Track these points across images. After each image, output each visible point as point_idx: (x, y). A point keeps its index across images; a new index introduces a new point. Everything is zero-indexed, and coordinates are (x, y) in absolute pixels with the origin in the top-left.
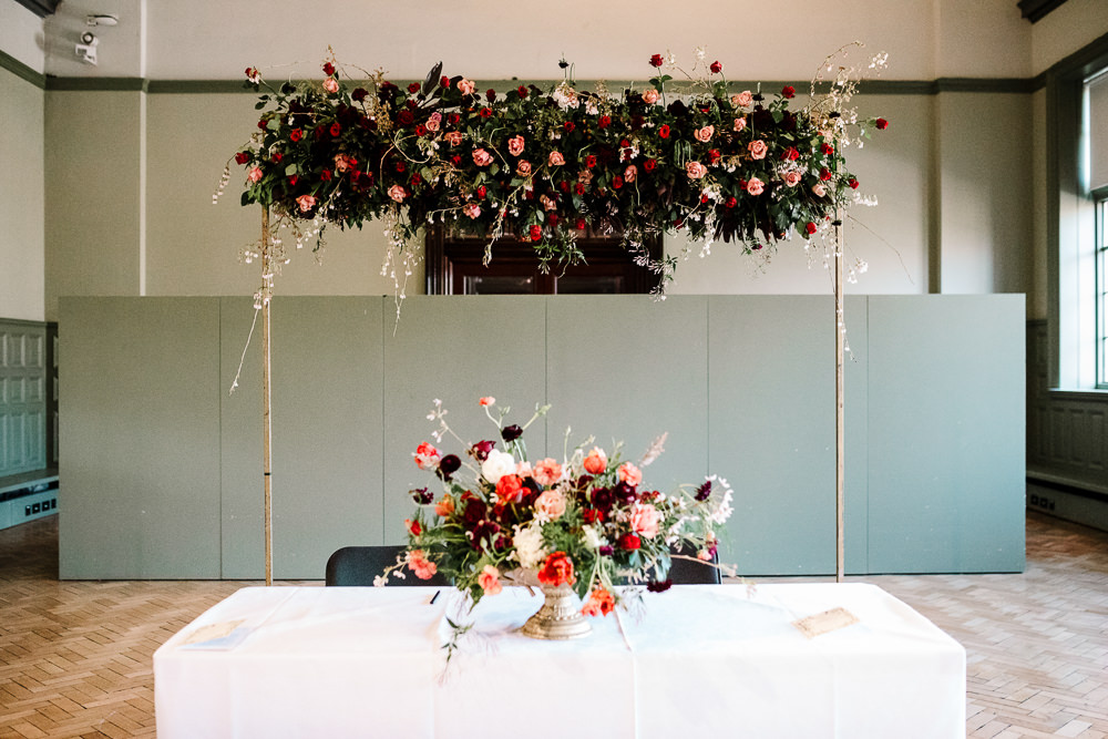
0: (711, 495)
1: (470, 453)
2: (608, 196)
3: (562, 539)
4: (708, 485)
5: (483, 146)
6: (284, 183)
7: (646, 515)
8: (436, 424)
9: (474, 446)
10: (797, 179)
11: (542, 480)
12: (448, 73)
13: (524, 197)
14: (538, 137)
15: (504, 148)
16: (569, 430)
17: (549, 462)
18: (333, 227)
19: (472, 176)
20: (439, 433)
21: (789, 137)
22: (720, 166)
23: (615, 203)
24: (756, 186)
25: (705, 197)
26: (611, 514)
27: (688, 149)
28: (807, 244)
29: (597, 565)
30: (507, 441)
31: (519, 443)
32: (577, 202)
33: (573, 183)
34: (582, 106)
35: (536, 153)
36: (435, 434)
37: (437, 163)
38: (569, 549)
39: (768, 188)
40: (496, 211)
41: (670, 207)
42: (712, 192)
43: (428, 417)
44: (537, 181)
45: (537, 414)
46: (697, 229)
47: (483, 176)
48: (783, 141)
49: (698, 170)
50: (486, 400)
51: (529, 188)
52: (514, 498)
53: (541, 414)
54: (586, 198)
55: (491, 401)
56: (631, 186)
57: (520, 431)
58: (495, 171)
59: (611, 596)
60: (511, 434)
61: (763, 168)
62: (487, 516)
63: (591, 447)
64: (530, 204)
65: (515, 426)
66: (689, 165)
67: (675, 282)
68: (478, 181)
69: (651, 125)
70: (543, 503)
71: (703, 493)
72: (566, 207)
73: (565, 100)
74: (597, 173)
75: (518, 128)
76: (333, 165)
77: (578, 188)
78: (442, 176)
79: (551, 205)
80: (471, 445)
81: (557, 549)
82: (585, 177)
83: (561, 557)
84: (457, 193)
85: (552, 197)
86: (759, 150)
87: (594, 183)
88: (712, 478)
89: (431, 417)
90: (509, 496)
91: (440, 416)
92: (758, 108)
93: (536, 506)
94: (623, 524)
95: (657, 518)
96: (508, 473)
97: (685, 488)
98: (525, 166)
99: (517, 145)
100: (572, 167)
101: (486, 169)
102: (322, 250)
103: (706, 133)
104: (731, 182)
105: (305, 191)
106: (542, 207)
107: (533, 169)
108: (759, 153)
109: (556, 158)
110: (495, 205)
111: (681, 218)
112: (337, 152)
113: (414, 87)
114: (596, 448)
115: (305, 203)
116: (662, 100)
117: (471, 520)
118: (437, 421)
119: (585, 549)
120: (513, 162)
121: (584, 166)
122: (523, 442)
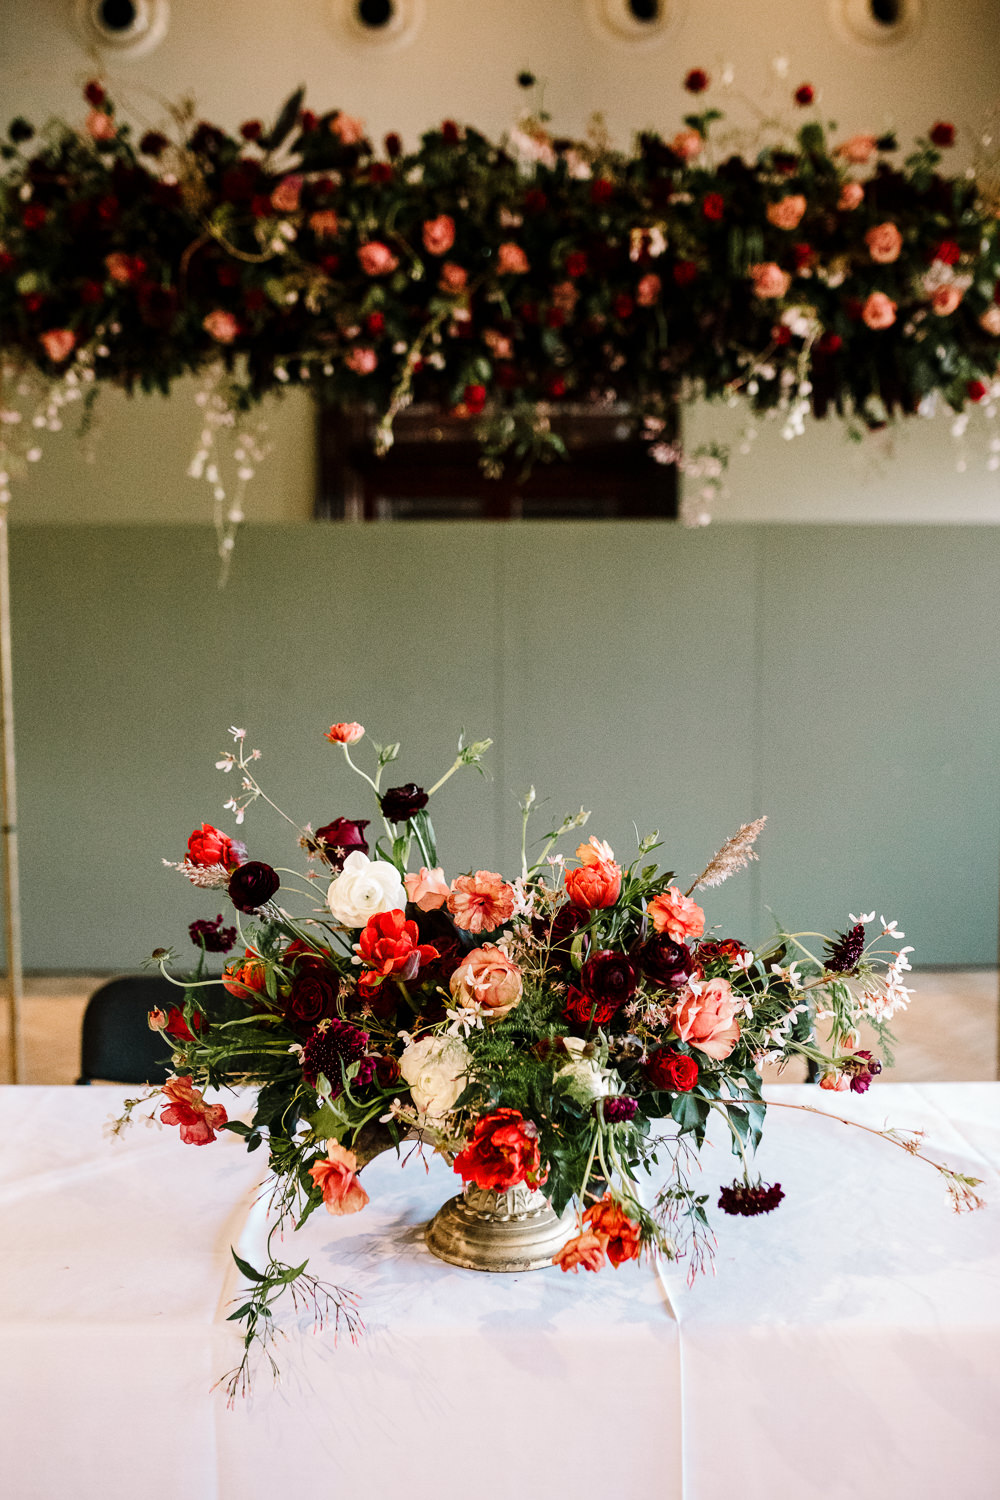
0: (864, 958)
1: (312, 849)
2: (608, 332)
3: (513, 1074)
4: (858, 933)
5: (378, 236)
6: (18, 308)
7: (710, 1005)
8: (232, 783)
9: (320, 833)
10: (953, 301)
11: (468, 920)
12: (316, 105)
13: (453, 331)
14: (478, 219)
15: (417, 239)
16: (533, 795)
17: (485, 880)
18: (111, 393)
19: (358, 295)
20: (240, 804)
21: (941, 220)
22: (815, 275)
23: (621, 346)
24: (881, 311)
25: (786, 330)
26: (632, 1009)
27: (756, 243)
28: (960, 425)
29: (599, 1138)
30: (394, 821)
31: (421, 825)
32: (551, 342)
33: (543, 306)
34: (562, 166)
35: (475, 247)
36: (231, 804)
37: (294, 270)
38: (531, 1098)
39: (902, 315)
40: (402, 359)
41: (720, 351)
42: (801, 322)
43: (219, 765)
44: (478, 304)
45: (459, 761)
46: (768, 395)
47: (377, 294)
48: (928, 229)
49: (775, 280)
50: (345, 730)
51: (462, 314)
52: (400, 969)
53: (468, 760)
54: (565, 336)
55: (356, 732)
56: (648, 313)
57: (422, 799)
58: (399, 284)
59: (633, 1224)
60: (403, 804)
61: (896, 279)
62: (340, 1007)
63: (581, 836)
64: (464, 346)
65: (410, 787)
66: (755, 271)
67: (726, 493)
68: (368, 303)
69: (686, 198)
70: (470, 980)
71: (845, 954)
72: (528, 349)
73: (529, 154)
74: (586, 288)
75: (441, 200)
76: (103, 274)
77: (554, 316)
78: (303, 294)
79: (503, 347)
80: (310, 830)
81: (503, 1103)
82: (566, 295)
83: (511, 1123)
84: (332, 327)
85: (505, 331)
86: (887, 244)
87: (581, 309)
88: (866, 919)
89: (225, 765)
90: (389, 965)
91: (243, 764)
92: (883, 168)
93: (452, 985)
94: (659, 1029)
95: (737, 1009)
96: (388, 908)
97: (803, 940)
98: (456, 276)
99: (440, 234)
100: (540, 278)
101: (384, 279)
102: (96, 433)
103: (790, 211)
104: (835, 307)
105: (56, 324)
106: (487, 352)
107: (469, 282)
108: (887, 249)
109: (512, 258)
110: (400, 348)
111: (740, 373)
112: (111, 249)
113: (251, 131)
114: (595, 843)
115: (57, 346)
116: (706, 157)
117: (301, 1014)
118: (237, 773)
119: (568, 1099)
120: (434, 265)
121: (562, 275)
122: (429, 822)
